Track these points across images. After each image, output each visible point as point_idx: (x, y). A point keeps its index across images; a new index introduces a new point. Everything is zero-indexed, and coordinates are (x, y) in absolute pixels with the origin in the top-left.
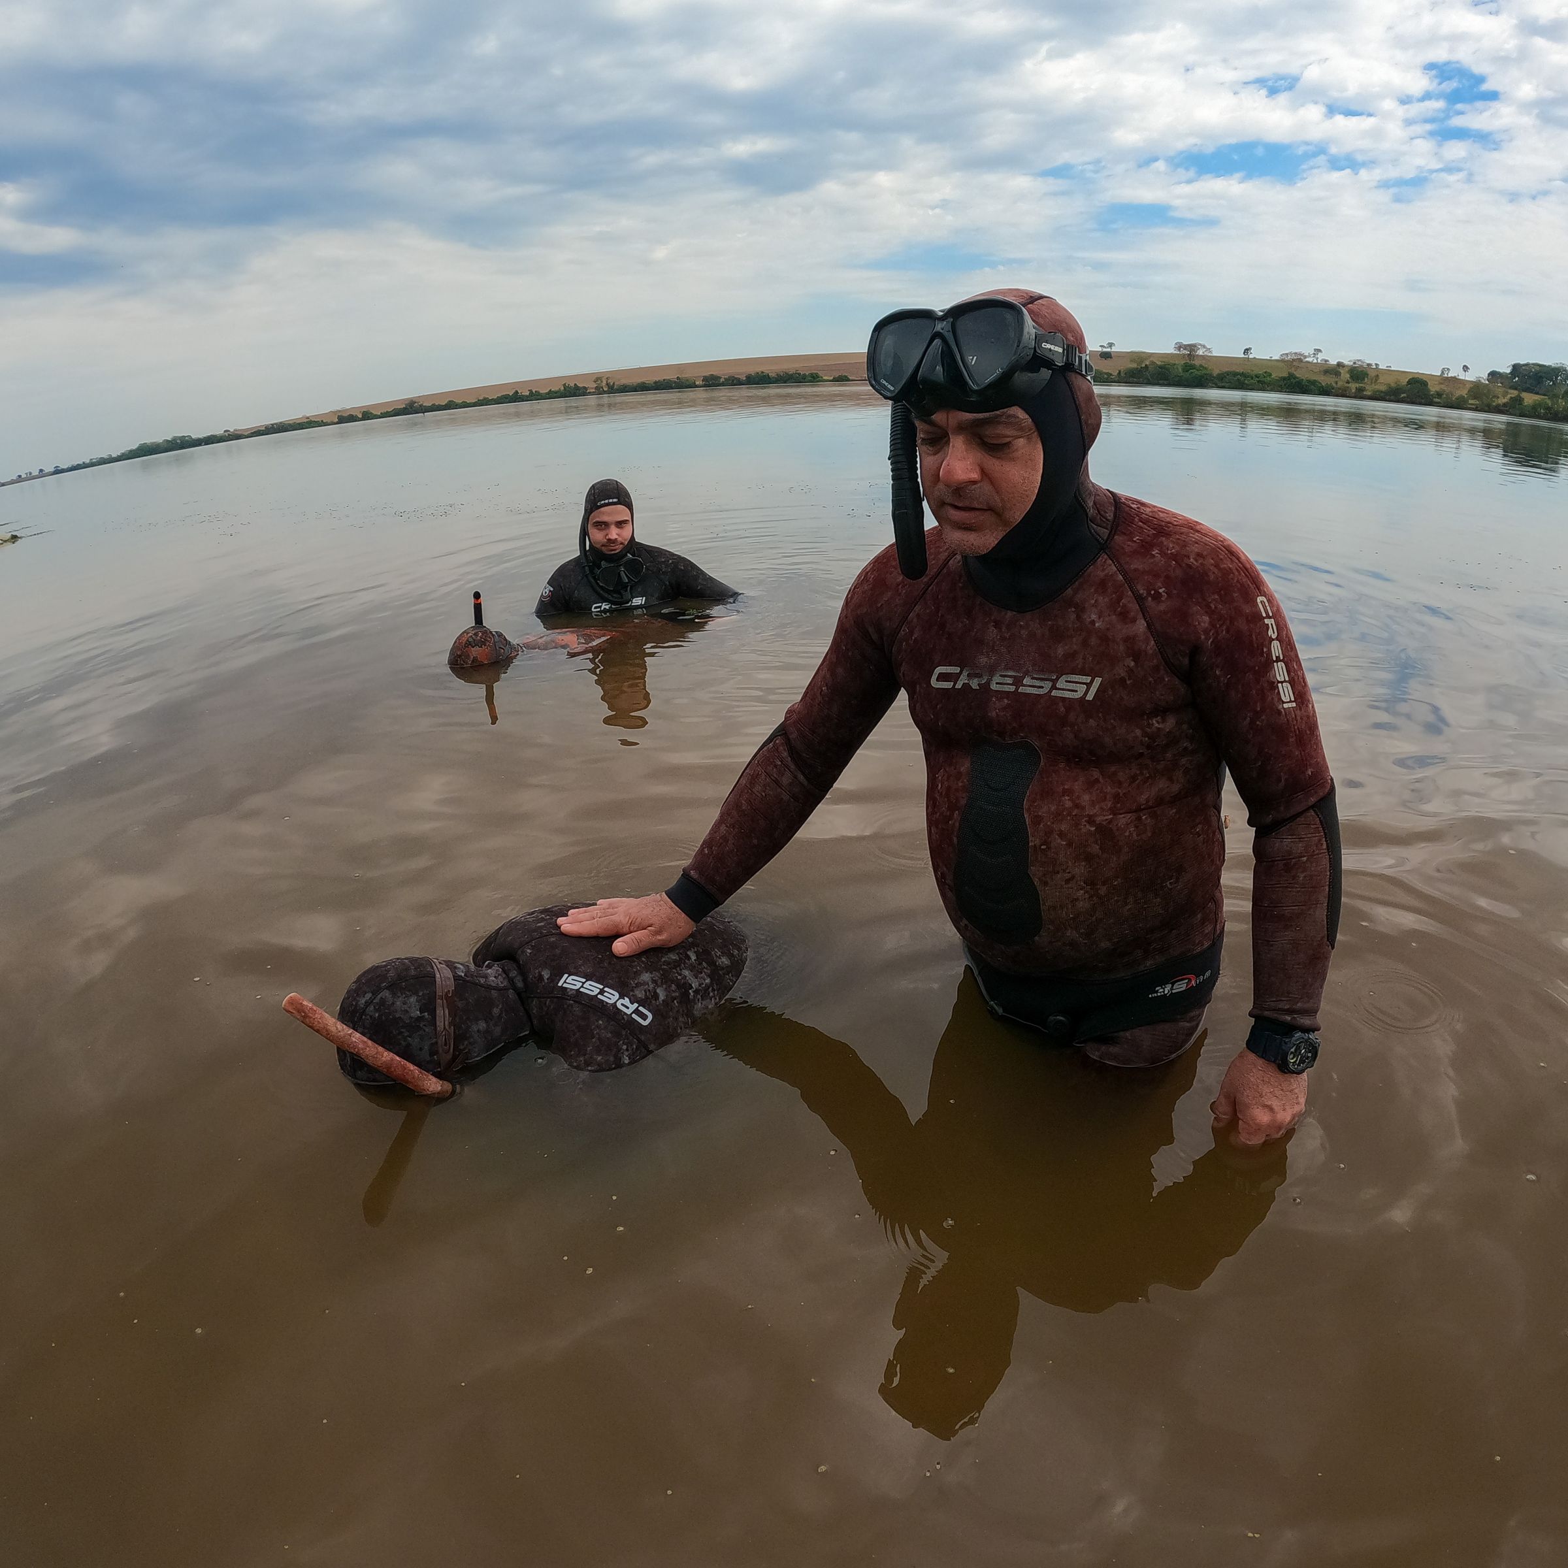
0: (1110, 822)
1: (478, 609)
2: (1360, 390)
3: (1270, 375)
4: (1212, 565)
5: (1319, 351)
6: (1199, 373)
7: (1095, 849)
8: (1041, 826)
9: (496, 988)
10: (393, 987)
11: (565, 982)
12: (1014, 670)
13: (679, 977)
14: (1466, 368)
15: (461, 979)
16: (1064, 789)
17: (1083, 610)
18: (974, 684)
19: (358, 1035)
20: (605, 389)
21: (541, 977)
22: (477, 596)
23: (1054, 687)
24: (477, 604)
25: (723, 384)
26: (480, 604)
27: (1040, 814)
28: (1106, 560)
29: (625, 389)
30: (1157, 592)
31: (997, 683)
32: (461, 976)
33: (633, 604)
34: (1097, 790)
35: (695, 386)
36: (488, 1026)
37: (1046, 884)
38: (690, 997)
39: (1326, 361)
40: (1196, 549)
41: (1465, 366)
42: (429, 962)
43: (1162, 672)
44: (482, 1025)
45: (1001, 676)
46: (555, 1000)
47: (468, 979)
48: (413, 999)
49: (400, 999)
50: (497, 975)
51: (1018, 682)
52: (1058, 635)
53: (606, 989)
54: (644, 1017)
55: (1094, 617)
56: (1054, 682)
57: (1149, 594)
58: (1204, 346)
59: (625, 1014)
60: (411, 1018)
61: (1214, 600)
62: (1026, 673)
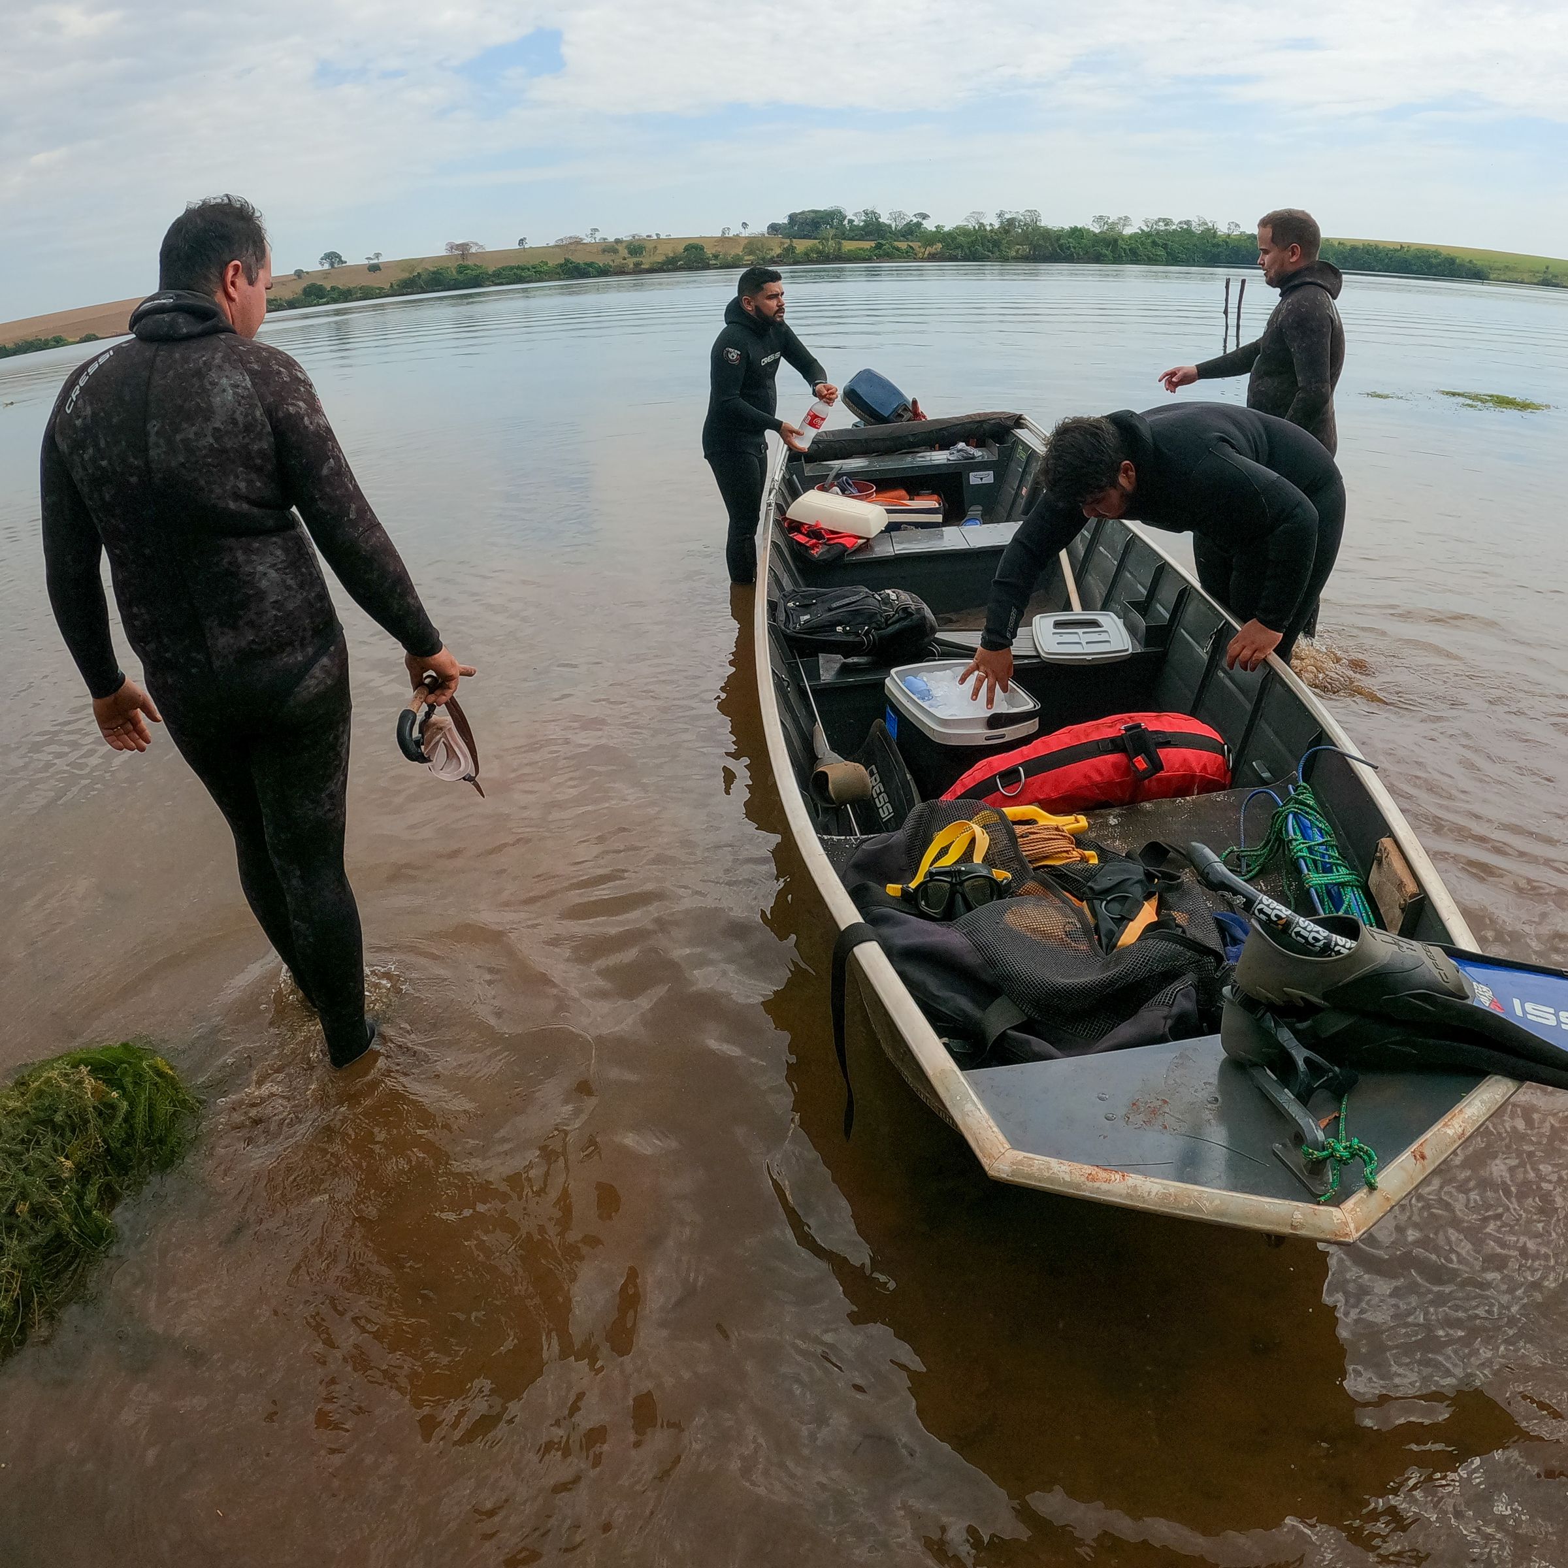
2: (637, 265)
3: (546, 264)
5: (596, 230)
6: (474, 273)
14: (745, 225)
39: (605, 239)
41: (744, 223)
58: (476, 244)
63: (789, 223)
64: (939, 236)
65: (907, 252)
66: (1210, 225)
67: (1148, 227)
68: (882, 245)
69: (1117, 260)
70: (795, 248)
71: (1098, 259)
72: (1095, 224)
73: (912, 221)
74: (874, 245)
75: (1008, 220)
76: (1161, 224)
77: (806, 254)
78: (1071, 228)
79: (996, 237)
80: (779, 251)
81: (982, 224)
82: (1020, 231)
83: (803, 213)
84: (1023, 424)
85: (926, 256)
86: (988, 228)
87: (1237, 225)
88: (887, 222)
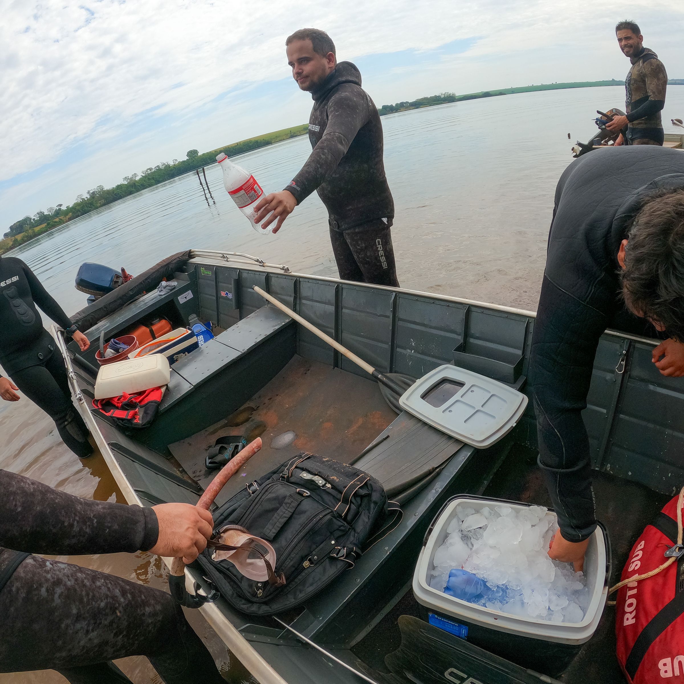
63: (11, 231)
64: (70, 210)
65: (60, 222)
66: (166, 164)
67: (144, 174)
68: (49, 223)
69: (138, 190)
70: (17, 239)
71: (131, 193)
72: (124, 181)
74: (46, 225)
75: (92, 193)
76: (148, 171)
77: (22, 239)
78: (116, 186)
79: (90, 202)
80: (12, 243)
81: (83, 199)
82: (98, 195)
83: (14, 224)
84: (194, 255)
85: (67, 220)
86: (86, 199)
87: (176, 160)
88: (47, 213)
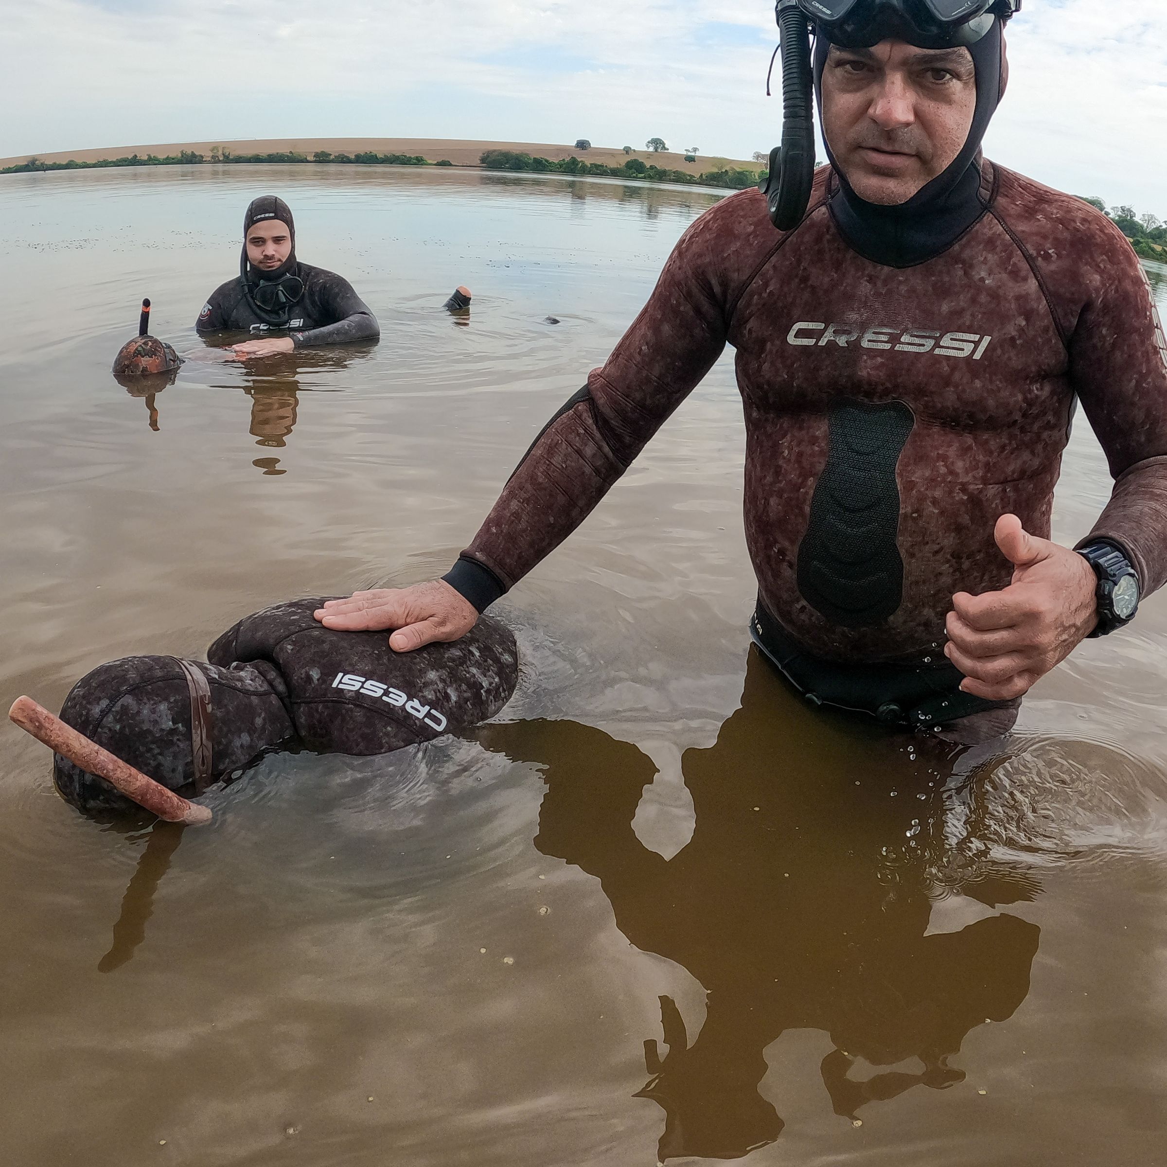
0: (981, 491)
1: (145, 317)
4: (1097, 229)
7: (965, 519)
8: (914, 492)
9: (255, 693)
10: (136, 691)
11: (340, 682)
12: (891, 327)
13: (467, 675)
15: (217, 682)
16: (938, 454)
17: (971, 266)
18: (842, 341)
19: (106, 752)
20: (221, 159)
21: (309, 678)
22: (147, 303)
23: (937, 345)
24: (146, 312)
25: (332, 161)
26: (148, 313)
27: (913, 479)
28: (991, 221)
29: (239, 160)
30: (1046, 253)
31: (869, 341)
32: (216, 678)
33: (291, 326)
34: (970, 457)
35: (305, 161)
36: (252, 740)
37: (912, 555)
38: (483, 698)
40: (1080, 214)
42: (177, 662)
43: (1051, 333)
44: (245, 738)
45: (874, 333)
46: (330, 704)
47: (224, 682)
48: (163, 707)
49: (147, 706)
50: (253, 677)
51: (894, 339)
52: (943, 292)
53: (391, 689)
54: (438, 722)
55: (983, 274)
56: (937, 340)
57: (1039, 254)
59: (418, 718)
60: (162, 730)
61: (1103, 260)
62: (905, 331)
73: (1161, 226)
